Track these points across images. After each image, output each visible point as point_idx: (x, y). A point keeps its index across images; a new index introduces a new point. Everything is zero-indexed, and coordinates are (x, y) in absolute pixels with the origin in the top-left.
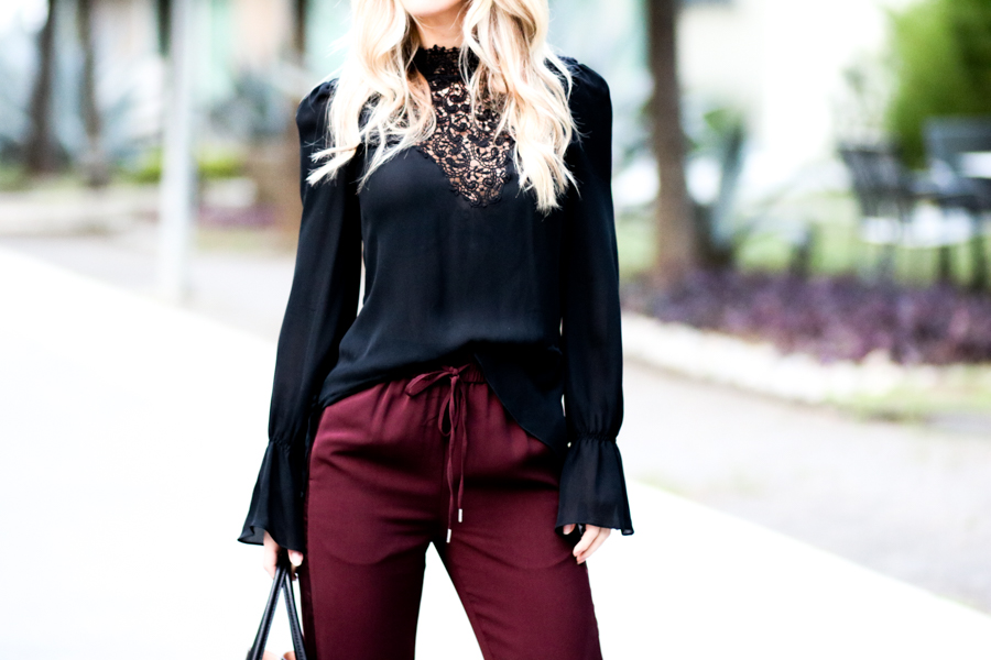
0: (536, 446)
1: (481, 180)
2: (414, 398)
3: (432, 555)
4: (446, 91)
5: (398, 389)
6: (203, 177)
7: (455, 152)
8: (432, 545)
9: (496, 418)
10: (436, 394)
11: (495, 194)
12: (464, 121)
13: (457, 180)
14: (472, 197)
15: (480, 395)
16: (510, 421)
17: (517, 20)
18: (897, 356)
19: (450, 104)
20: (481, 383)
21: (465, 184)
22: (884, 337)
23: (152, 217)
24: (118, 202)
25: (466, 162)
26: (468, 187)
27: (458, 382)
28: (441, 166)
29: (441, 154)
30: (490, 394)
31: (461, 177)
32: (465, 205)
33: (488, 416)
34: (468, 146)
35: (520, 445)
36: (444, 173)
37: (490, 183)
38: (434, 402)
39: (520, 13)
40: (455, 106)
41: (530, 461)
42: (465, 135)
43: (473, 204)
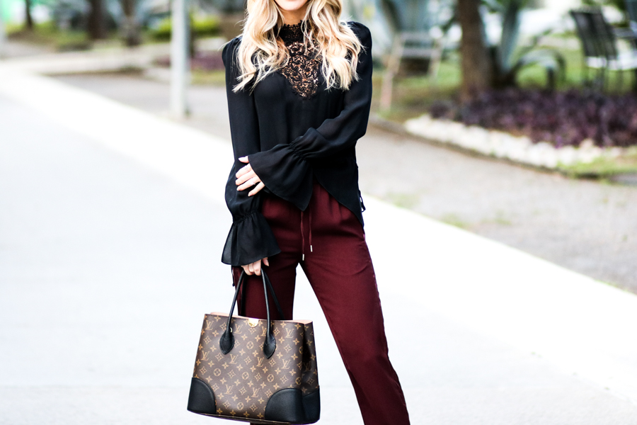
1: (307, 86)
3: (299, 269)
4: (290, 46)
6: (195, 34)
7: (295, 75)
8: (299, 264)
11: (314, 92)
12: (299, 59)
13: (296, 87)
14: (303, 95)
18: (599, 142)
19: (293, 52)
21: (299, 88)
22: (592, 130)
23: (166, 63)
24: (144, 55)
25: (300, 79)
26: (300, 90)
28: (288, 81)
29: (288, 75)
31: (298, 85)
32: (300, 99)
34: (301, 72)
36: (290, 84)
37: (312, 88)
40: (295, 53)
41: (344, 222)
42: (299, 66)
43: (304, 98)
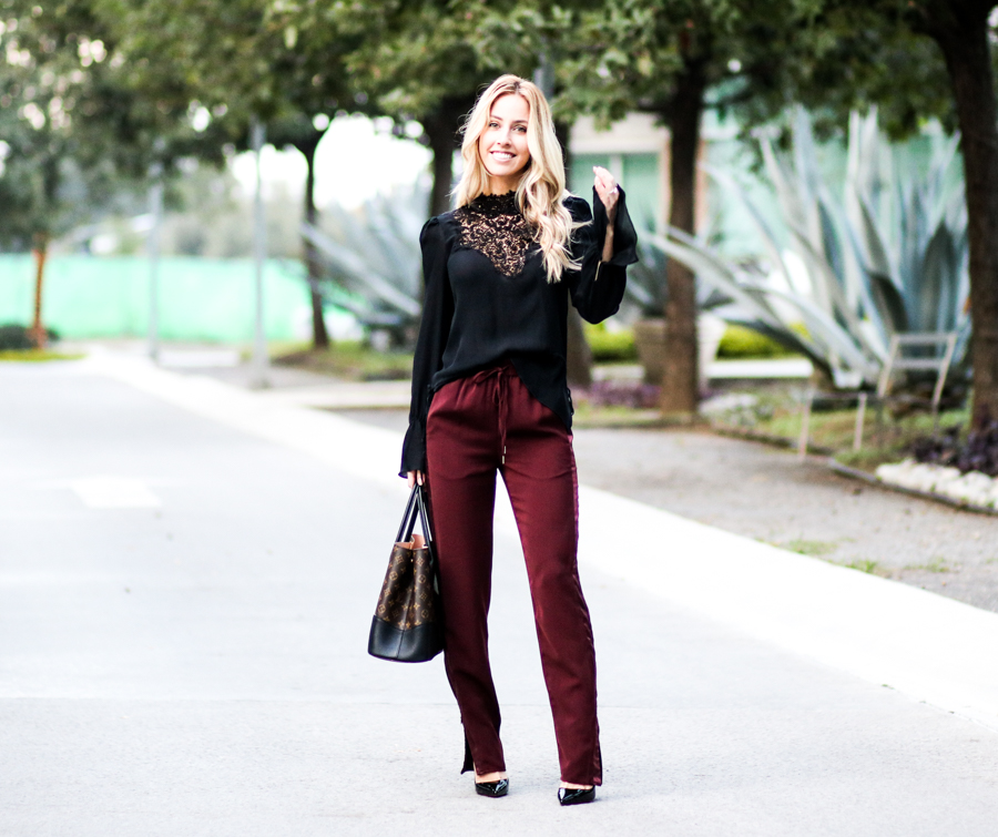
0: (548, 412)
1: (511, 264)
2: (479, 384)
4: (496, 220)
5: (471, 382)
9: (524, 394)
10: (490, 383)
11: (519, 271)
13: (499, 265)
14: (508, 274)
15: (515, 383)
16: (532, 396)
17: (548, 184)
19: (498, 226)
20: (516, 376)
21: (503, 267)
25: (504, 256)
26: (505, 269)
27: (502, 375)
29: (490, 253)
30: (521, 382)
31: (501, 264)
32: (504, 278)
33: (520, 393)
34: (505, 249)
35: (538, 412)
37: (517, 266)
38: (489, 387)
39: (552, 181)
41: (544, 421)
42: (503, 240)
43: (509, 277)
